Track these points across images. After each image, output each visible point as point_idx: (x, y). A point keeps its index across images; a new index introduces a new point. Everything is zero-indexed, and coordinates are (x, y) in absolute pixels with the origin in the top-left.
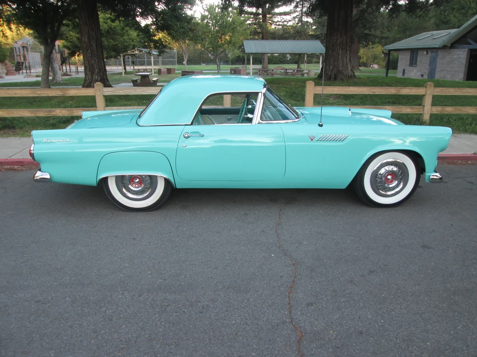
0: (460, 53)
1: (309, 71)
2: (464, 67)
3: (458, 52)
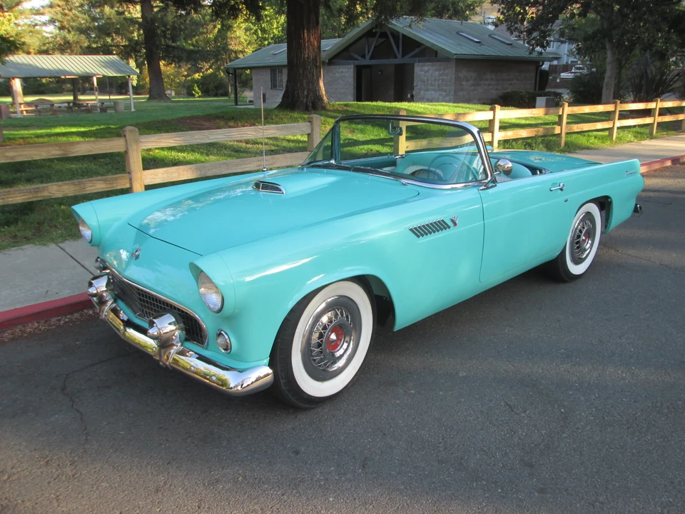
0: (344, 70)
1: (114, 103)
2: (352, 87)
3: (341, 70)
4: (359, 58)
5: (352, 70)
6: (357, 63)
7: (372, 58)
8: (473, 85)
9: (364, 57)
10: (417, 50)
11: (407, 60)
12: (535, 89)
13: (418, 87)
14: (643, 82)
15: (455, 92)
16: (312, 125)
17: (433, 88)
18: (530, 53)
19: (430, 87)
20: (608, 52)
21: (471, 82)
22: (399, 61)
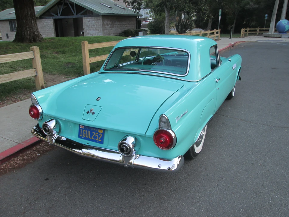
0: (48, 21)
2: (53, 29)
4: (55, 15)
5: (52, 21)
6: (54, 17)
7: (61, 15)
8: (111, 27)
9: (57, 14)
10: (83, 12)
11: (79, 16)
12: (136, 29)
13: (86, 29)
14: (180, 25)
15: (103, 31)
16: (34, 53)
17: (92, 29)
18: (134, 13)
19: (91, 29)
20: (166, 12)
21: (109, 26)
22: (75, 16)
